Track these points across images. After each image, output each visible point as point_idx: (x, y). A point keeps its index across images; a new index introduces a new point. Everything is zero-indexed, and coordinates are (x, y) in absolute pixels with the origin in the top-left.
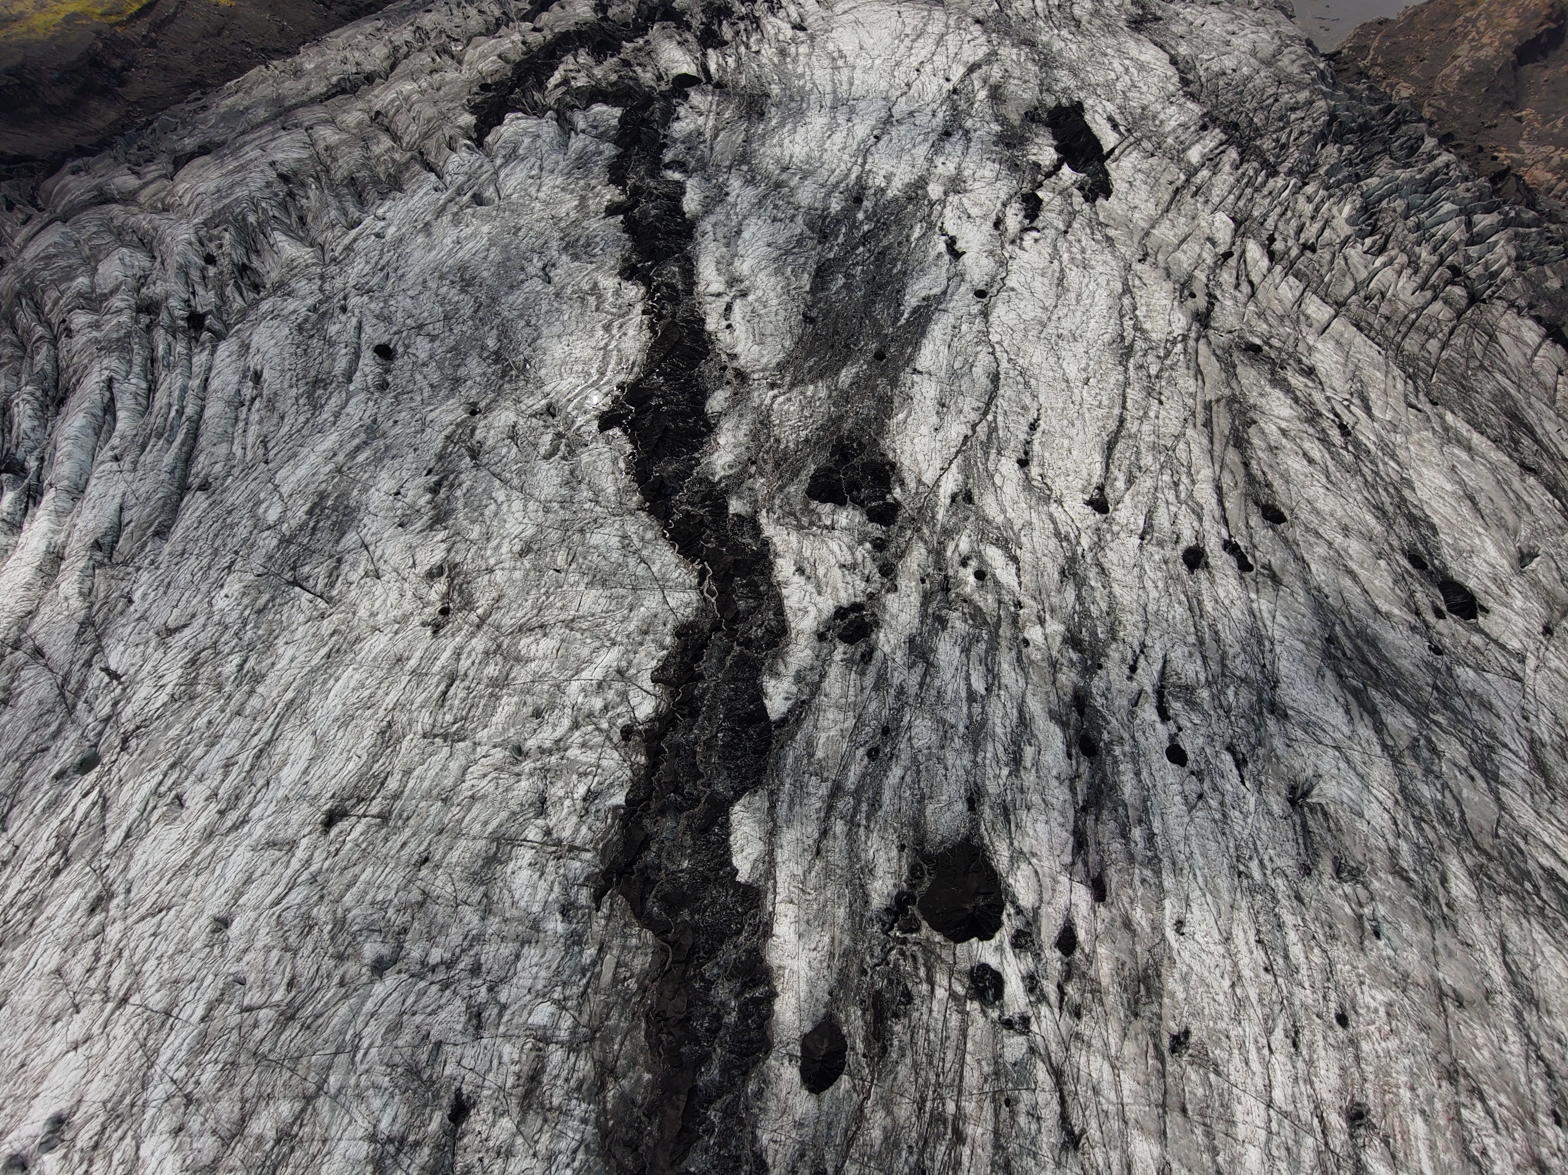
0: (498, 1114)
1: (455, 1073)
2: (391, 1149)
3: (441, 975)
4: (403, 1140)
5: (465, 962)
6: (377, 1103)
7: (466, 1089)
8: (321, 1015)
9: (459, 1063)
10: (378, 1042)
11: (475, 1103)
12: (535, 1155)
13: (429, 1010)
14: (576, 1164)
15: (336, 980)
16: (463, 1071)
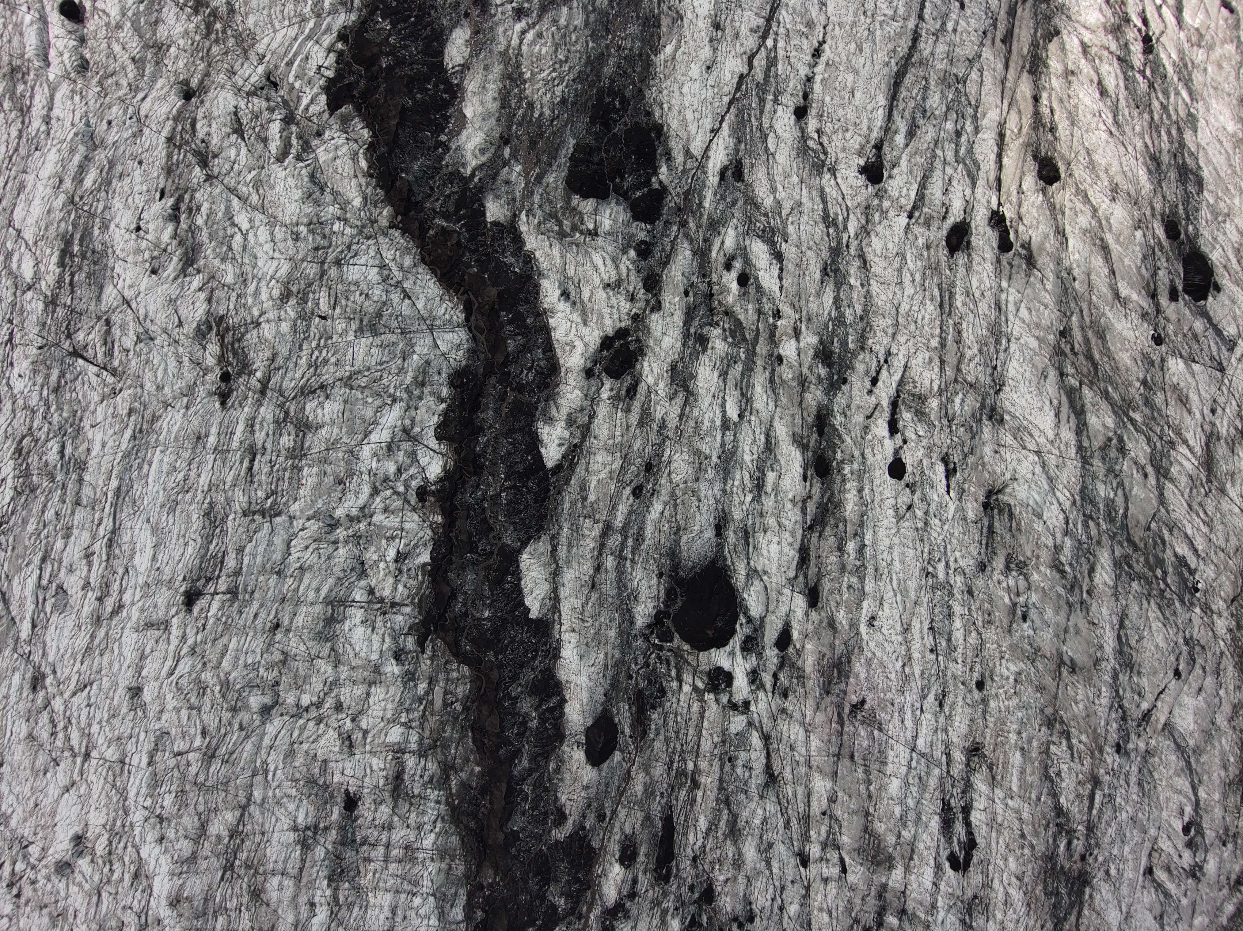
0: (378, 803)
1: (341, 780)
2: (310, 833)
3: (314, 713)
4: (316, 827)
5: (329, 703)
6: (292, 807)
7: (352, 790)
8: (234, 752)
9: (343, 773)
10: (281, 766)
11: (360, 798)
12: (408, 826)
13: (311, 739)
14: (437, 830)
15: (236, 727)
16: (347, 779)
